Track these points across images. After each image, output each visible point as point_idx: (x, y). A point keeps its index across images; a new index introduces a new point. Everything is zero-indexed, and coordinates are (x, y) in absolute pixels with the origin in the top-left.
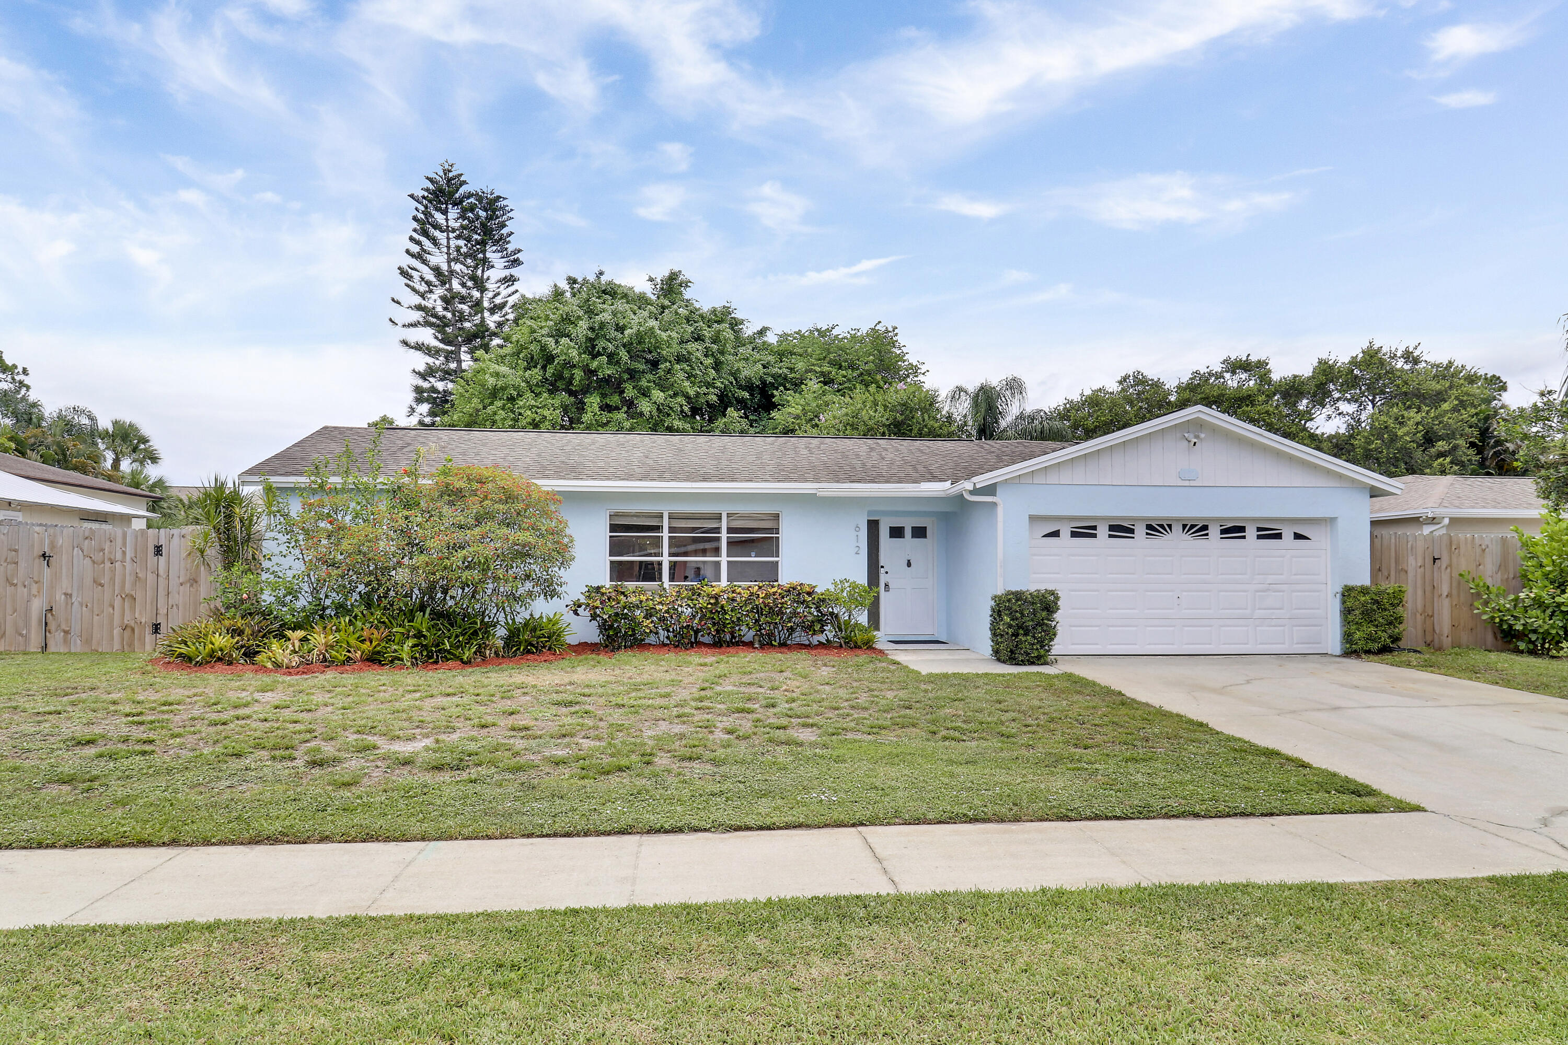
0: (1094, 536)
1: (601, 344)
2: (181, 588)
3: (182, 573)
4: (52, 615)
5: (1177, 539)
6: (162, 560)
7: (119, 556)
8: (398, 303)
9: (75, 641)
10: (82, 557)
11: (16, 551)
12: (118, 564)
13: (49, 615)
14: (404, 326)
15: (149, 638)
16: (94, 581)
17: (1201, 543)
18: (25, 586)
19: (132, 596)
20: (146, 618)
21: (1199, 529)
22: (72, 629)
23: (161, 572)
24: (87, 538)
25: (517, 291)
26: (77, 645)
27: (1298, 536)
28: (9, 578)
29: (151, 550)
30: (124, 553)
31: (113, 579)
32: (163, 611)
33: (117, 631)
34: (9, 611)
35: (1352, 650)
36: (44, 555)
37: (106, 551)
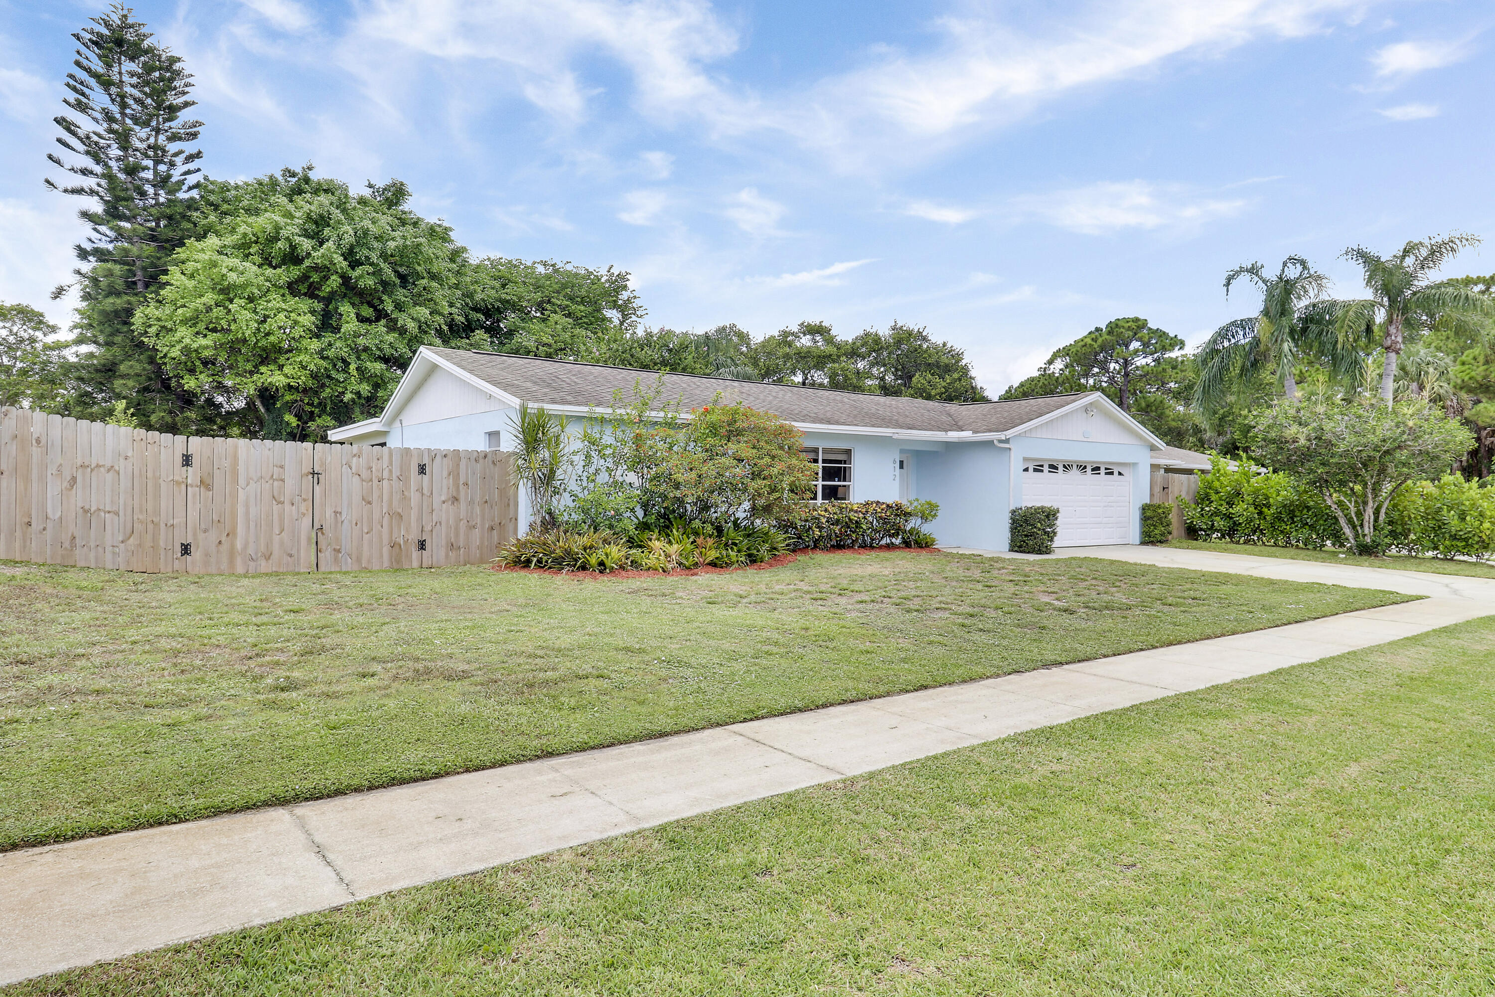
0: (1042, 471)
1: (362, 253)
2: (444, 505)
3: (445, 490)
4: (323, 534)
5: (1075, 472)
6: (426, 478)
7: (386, 474)
8: (58, 162)
9: (346, 560)
10: (350, 475)
11: (282, 467)
12: (385, 482)
13: (319, 534)
14: (66, 191)
15: (415, 554)
16: (363, 499)
17: (1083, 477)
18: (293, 504)
19: (399, 514)
20: (414, 536)
21: (1083, 468)
22: (343, 547)
23: (425, 491)
24: (355, 455)
25: (199, 170)
26: (349, 564)
27: (1120, 474)
28: (275, 495)
29: (415, 469)
30: (391, 471)
31: (381, 497)
32: (428, 528)
33: (386, 550)
34: (277, 530)
35: (1143, 543)
36: (313, 473)
37: (374, 469)
